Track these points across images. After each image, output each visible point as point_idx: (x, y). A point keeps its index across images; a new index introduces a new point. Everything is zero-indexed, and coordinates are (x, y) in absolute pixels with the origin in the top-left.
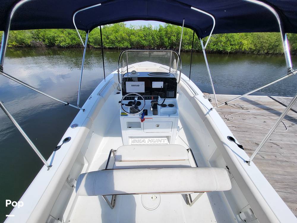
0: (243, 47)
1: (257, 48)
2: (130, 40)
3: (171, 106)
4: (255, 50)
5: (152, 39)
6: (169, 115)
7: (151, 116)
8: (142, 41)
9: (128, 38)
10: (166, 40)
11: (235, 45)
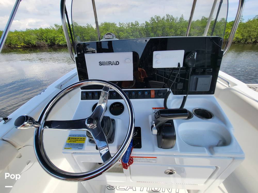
7: (154, 150)
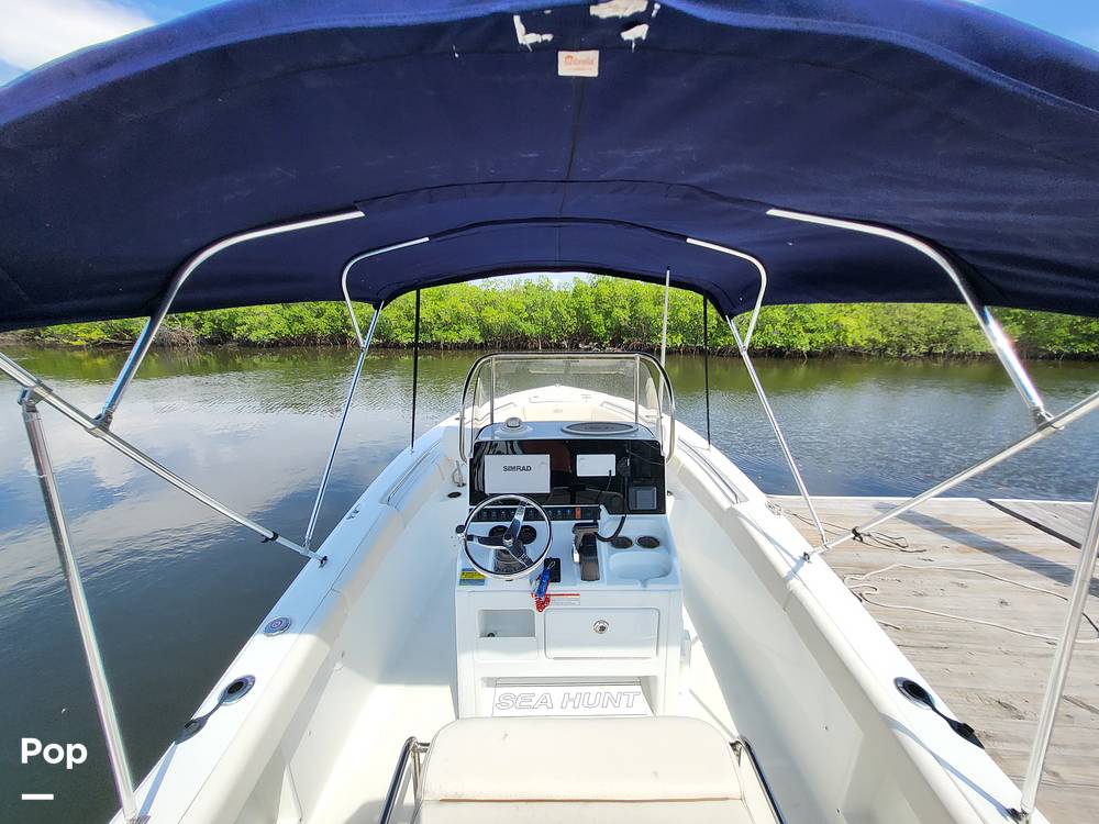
0: (846, 337)
1: (893, 338)
2: (480, 321)
3: (649, 542)
4: (886, 346)
5: (552, 317)
6: (644, 582)
7: (575, 583)
8: (520, 324)
9: (474, 314)
10: (598, 318)
11: (820, 330)
